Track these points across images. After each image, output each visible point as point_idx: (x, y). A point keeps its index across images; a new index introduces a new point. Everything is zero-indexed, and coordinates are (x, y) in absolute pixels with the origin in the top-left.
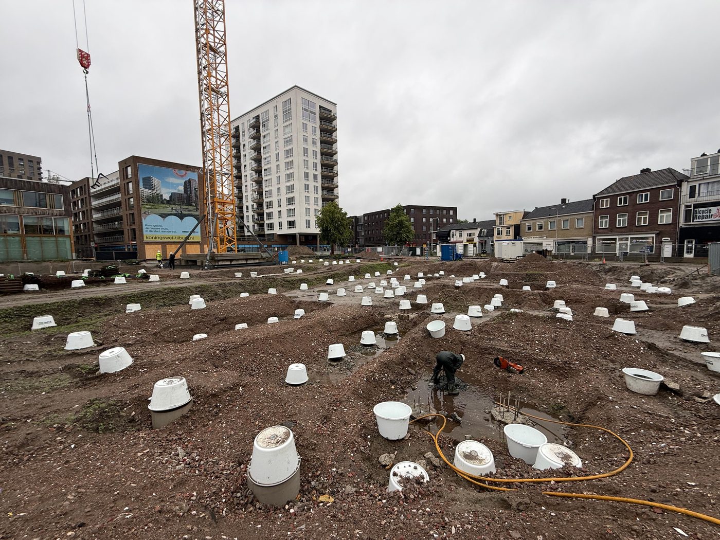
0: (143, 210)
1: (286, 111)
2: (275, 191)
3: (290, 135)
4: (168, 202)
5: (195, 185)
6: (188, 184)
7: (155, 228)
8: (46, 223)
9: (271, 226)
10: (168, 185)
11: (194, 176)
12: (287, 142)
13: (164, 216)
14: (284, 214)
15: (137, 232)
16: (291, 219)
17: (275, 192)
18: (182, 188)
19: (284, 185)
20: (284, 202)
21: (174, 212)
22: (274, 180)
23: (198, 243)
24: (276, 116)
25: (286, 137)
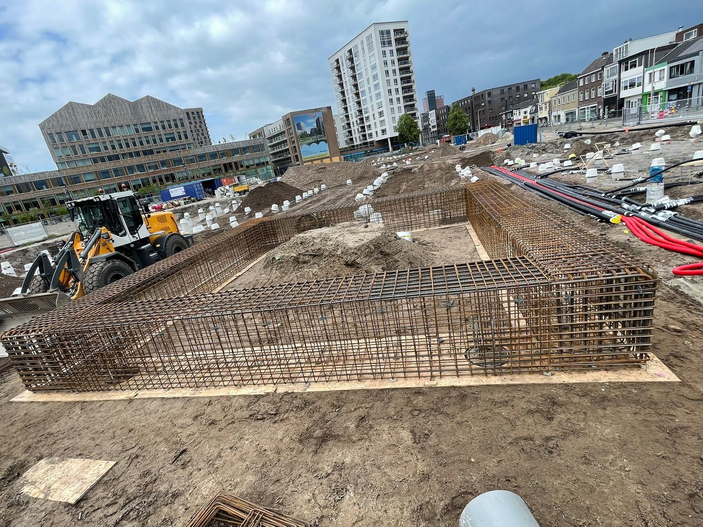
0: (300, 143)
1: (369, 44)
2: (370, 106)
3: (374, 63)
4: (310, 135)
5: (321, 120)
6: (318, 121)
7: (307, 152)
8: (262, 161)
9: (371, 135)
10: (308, 125)
11: (320, 115)
12: (373, 68)
13: (309, 144)
14: (378, 124)
15: (299, 156)
16: (383, 128)
17: (370, 110)
18: (315, 124)
19: (375, 102)
20: (377, 115)
21: (314, 141)
22: (368, 100)
23: (329, 157)
24: (363, 49)
25: (372, 64)
